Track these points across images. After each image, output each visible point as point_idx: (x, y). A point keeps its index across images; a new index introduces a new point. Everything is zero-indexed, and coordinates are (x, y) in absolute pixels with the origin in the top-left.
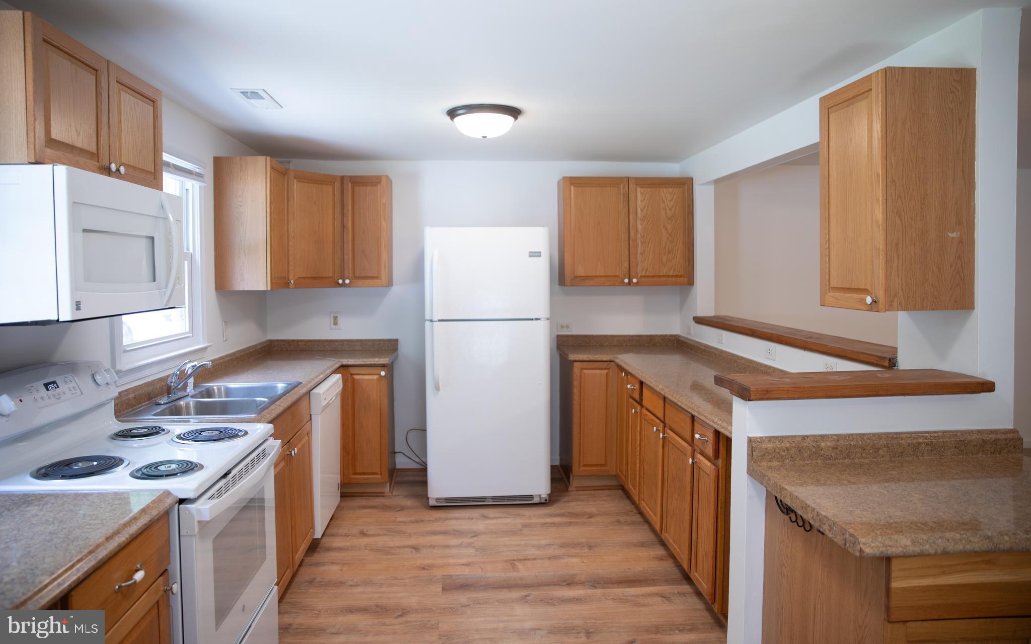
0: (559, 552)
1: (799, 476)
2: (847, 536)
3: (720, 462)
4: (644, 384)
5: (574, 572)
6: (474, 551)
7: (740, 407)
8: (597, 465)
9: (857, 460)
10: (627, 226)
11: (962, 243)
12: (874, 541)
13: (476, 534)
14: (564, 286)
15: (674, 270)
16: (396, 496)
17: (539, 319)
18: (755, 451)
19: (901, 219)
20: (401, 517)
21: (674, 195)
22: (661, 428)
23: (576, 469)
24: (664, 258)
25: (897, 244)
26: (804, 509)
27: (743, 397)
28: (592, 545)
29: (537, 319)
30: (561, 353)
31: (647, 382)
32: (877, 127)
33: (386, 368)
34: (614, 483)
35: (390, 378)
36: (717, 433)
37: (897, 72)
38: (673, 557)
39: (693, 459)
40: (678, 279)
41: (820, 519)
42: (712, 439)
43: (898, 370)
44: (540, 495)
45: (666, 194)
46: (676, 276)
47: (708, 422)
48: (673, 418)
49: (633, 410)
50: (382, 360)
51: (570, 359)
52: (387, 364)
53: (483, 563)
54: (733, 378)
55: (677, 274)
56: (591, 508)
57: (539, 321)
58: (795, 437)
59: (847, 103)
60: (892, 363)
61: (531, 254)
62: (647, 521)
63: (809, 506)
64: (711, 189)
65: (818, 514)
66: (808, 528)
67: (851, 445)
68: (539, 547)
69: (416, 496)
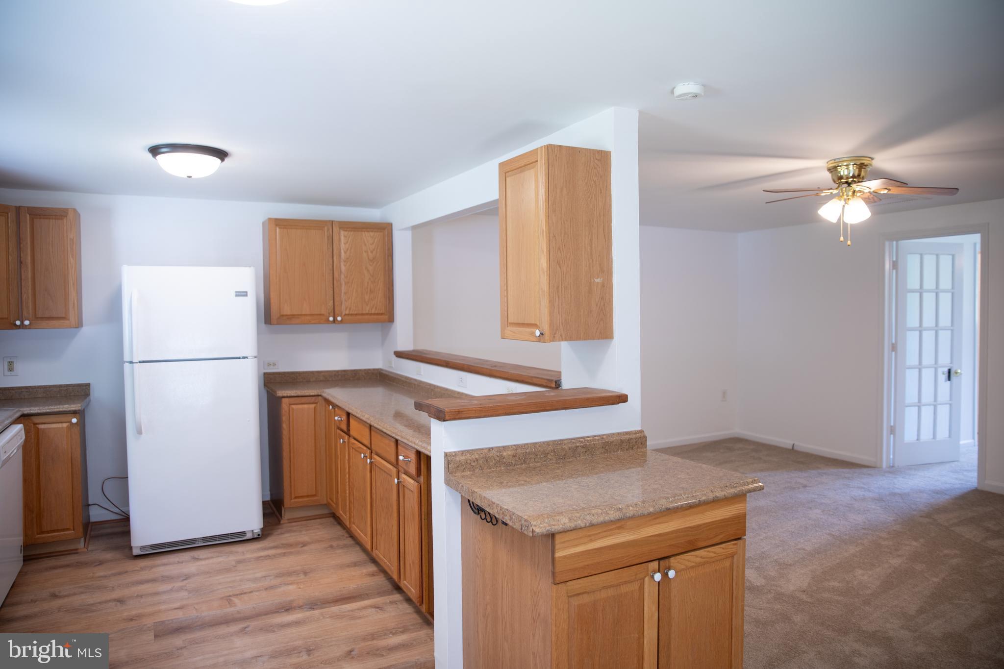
0: (274, 582)
1: (487, 481)
2: (523, 522)
3: (422, 479)
4: (350, 415)
5: (292, 598)
6: (187, 594)
7: (437, 428)
8: (308, 496)
9: (531, 465)
10: (331, 267)
11: (604, 287)
12: (542, 523)
13: (187, 577)
14: (271, 324)
15: (376, 308)
16: (93, 550)
17: (247, 358)
18: (450, 464)
19: (560, 267)
20: (100, 572)
21: (375, 239)
22: (368, 455)
23: (287, 502)
24: (367, 297)
25: (558, 288)
26: (491, 506)
27: (439, 418)
28: (307, 571)
29: (244, 358)
30: (269, 390)
31: (354, 413)
32: (542, 191)
33: (77, 414)
34: (326, 511)
35: (82, 424)
36: (419, 453)
37: (556, 149)
38: (384, 571)
39: (398, 479)
40: (380, 317)
41: (503, 512)
42: (414, 459)
43: (562, 389)
44: (253, 531)
45: (369, 239)
46: (378, 314)
47: (410, 444)
48: (380, 445)
49: (342, 440)
50: (72, 406)
51: (278, 395)
52: (79, 410)
53: (197, 604)
54: (430, 403)
55: (379, 312)
56: (304, 537)
57: (246, 359)
58: (483, 449)
59: (520, 169)
60: (558, 384)
61: (237, 294)
62: (358, 543)
63: (494, 503)
64: (409, 234)
65: (501, 508)
66: (494, 522)
67: (526, 452)
68: (255, 580)
69: (116, 548)
